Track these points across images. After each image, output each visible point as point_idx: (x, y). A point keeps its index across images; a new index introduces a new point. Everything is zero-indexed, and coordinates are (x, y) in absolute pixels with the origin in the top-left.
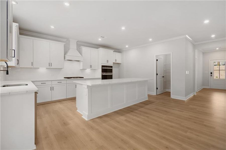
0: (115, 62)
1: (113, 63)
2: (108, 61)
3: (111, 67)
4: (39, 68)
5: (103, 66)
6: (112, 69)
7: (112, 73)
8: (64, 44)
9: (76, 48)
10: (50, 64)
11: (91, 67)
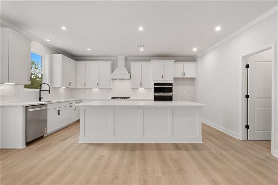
0: (182, 77)
1: (174, 78)
2: (163, 77)
3: (171, 84)
4: (92, 88)
5: (155, 84)
6: (172, 87)
7: (171, 93)
8: (111, 62)
9: (124, 65)
10: (98, 85)
11: (141, 85)
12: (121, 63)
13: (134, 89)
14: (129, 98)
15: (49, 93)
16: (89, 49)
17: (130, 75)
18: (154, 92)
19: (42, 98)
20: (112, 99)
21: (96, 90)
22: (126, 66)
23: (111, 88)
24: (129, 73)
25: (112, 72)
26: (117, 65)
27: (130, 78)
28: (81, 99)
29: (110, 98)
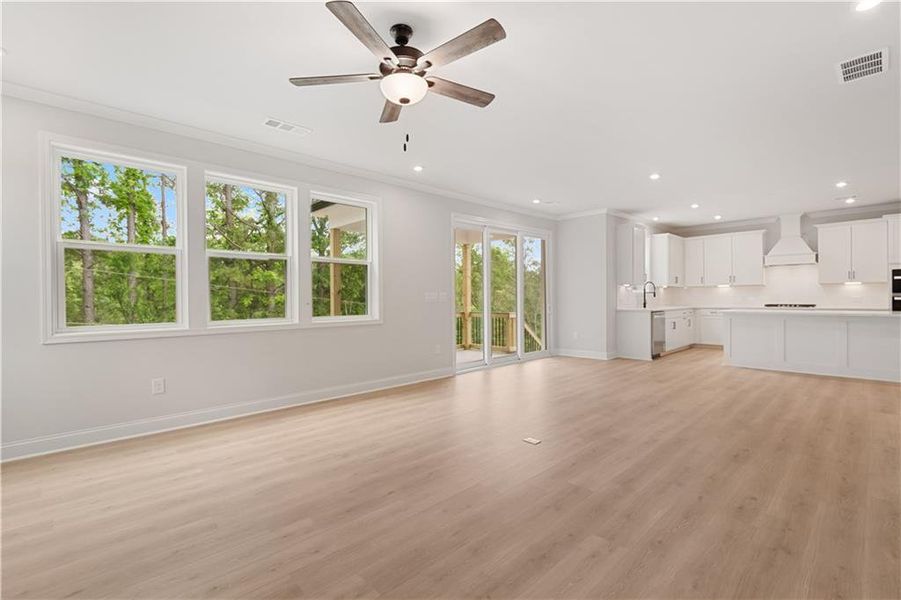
4: (718, 286)
5: (896, 273)
8: (763, 231)
9: (799, 234)
10: (732, 279)
11: (852, 276)
12: (791, 229)
13: (829, 286)
14: (813, 306)
15: (655, 296)
17: (817, 256)
18: (894, 291)
19: (647, 303)
20: (767, 308)
21: (724, 288)
22: (803, 235)
23: (764, 284)
24: (814, 248)
25: (766, 252)
26: (780, 234)
27: (817, 260)
28: (698, 307)
29: (763, 306)
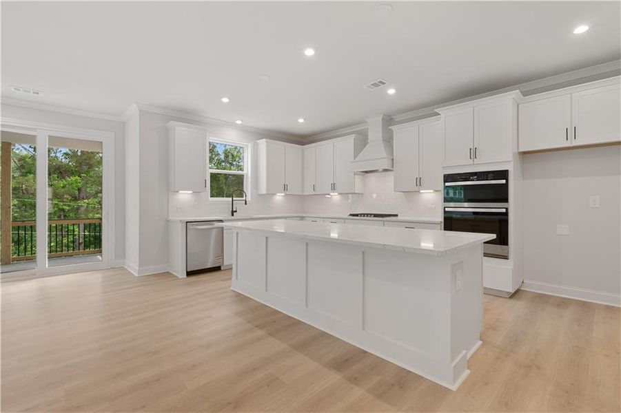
2: (473, 153)
3: (504, 174)
5: (448, 178)
6: (506, 185)
7: (505, 205)
8: (353, 136)
12: (375, 134)
14: (397, 215)
15: (246, 204)
16: (301, 121)
18: (447, 201)
19: (236, 211)
20: (351, 217)
23: (356, 192)
24: (391, 154)
26: (368, 140)
29: (346, 216)
